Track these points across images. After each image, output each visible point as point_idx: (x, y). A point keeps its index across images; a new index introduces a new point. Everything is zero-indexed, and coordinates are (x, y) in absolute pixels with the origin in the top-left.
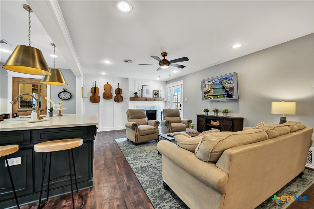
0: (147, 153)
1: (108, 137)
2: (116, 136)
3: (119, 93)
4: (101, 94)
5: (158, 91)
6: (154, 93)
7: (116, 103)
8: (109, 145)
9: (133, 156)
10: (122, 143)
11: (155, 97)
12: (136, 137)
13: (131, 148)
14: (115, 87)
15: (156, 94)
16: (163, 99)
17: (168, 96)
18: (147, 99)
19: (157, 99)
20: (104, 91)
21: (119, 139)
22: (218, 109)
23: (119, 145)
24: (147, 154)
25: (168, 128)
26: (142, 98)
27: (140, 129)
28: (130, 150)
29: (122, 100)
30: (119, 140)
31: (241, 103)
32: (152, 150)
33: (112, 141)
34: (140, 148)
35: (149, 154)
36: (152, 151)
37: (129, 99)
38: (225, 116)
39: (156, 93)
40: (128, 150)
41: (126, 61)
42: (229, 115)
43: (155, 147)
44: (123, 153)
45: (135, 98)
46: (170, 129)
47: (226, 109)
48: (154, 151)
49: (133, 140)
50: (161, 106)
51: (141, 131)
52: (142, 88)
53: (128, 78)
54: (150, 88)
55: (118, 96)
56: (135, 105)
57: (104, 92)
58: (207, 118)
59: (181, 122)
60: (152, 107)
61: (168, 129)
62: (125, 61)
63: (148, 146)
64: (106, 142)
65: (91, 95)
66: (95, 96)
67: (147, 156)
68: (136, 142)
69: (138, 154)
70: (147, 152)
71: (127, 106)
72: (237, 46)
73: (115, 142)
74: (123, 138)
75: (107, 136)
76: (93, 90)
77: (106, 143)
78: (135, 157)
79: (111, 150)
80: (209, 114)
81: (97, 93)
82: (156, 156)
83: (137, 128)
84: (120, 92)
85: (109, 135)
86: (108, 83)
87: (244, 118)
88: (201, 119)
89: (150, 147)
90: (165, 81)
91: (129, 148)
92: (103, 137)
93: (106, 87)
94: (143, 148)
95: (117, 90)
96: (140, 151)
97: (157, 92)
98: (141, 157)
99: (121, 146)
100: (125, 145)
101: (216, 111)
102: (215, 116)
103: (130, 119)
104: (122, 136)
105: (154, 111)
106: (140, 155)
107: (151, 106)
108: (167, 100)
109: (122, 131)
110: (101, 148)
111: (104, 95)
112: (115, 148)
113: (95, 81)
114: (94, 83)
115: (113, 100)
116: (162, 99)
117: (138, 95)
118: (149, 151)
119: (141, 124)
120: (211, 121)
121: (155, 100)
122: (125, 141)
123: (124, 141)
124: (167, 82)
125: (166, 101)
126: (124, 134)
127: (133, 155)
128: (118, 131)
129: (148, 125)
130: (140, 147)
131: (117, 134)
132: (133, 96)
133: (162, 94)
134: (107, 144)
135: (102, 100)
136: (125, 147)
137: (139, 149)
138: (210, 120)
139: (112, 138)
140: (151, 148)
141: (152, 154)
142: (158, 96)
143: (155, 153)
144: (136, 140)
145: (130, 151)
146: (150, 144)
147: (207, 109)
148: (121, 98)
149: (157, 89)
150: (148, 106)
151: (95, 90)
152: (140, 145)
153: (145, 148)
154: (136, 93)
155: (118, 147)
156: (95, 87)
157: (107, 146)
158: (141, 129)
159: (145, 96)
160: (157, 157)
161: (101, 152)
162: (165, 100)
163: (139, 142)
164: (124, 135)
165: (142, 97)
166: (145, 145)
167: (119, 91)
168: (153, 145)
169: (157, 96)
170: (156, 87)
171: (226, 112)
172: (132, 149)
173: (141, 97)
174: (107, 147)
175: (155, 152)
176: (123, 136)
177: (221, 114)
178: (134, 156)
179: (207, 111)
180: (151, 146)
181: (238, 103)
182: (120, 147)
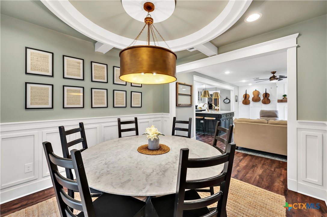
4: (251, 99)
7: (263, 105)
20: (253, 96)
29: (269, 102)
37: (277, 101)
45: (283, 100)
55: (266, 99)
65: (243, 99)
66: (246, 100)
71: (276, 107)
86: (256, 90)
93: (254, 92)
111: (253, 99)
114: (245, 91)
115: (261, 102)
135: (251, 102)
151: (246, 96)
156: (246, 94)
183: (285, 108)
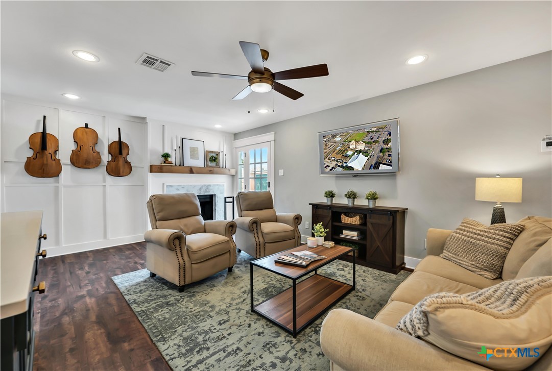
0: (218, 313)
1: (88, 273)
2: (115, 266)
3: (121, 153)
5: (218, 154)
6: (209, 156)
7: (111, 180)
8: (93, 300)
9: (181, 335)
10: (136, 288)
11: (210, 167)
12: (182, 269)
13: (167, 304)
14: (107, 136)
15: (213, 159)
16: (229, 170)
17: (239, 164)
18: (194, 170)
19: (216, 169)
20: (73, 147)
21: (126, 275)
22: (355, 192)
23: (127, 298)
24: (220, 318)
25: (256, 235)
26: (181, 167)
27: (190, 247)
28: (164, 313)
29: (128, 170)
30: (124, 281)
31: (401, 180)
32: (228, 300)
33: (104, 285)
34: (194, 299)
35: (225, 318)
36: (230, 305)
37: (147, 168)
38: (371, 206)
39: (213, 157)
40: (159, 315)
41: (149, 61)
42: (380, 204)
43: (232, 288)
44: (146, 326)
45: (164, 167)
46: (261, 239)
47: (373, 191)
48: (234, 303)
49: (172, 275)
50: (224, 185)
51: (195, 252)
52: (180, 145)
53: (144, 119)
54: (199, 145)
55: (118, 161)
56: (163, 184)
57: (74, 149)
58: (335, 210)
59: (276, 221)
60: (204, 188)
61: (257, 238)
62: (145, 61)
63: (215, 289)
64: (84, 292)
65: (30, 154)
66: (42, 157)
67: (223, 326)
68: (182, 283)
69: (194, 325)
70: (217, 309)
71: (143, 186)
72: (416, 60)
73: (112, 289)
74: (135, 269)
75: (87, 268)
76: (38, 140)
77: (83, 297)
78: (189, 337)
79: (100, 321)
80: (336, 201)
81: (50, 149)
82: (248, 321)
83: (182, 244)
84: (124, 152)
85: (91, 265)
86: (86, 125)
87: (407, 209)
88: (320, 212)
89: (219, 293)
90: (232, 134)
91: (161, 306)
92: (71, 273)
93: (79, 134)
94: (204, 297)
95: (113, 146)
96: (197, 309)
97: (214, 155)
98: (206, 333)
99: (135, 302)
100: (148, 293)
101: (352, 196)
102: (350, 205)
103: (160, 220)
104: (132, 265)
105: (208, 197)
106: (201, 325)
107: (203, 186)
108: (237, 172)
109: (129, 249)
110: (66, 319)
111: (75, 157)
112: (116, 309)
113: (45, 117)
114: (39, 121)
115: (102, 170)
116: (227, 171)
117: (173, 159)
118: (224, 307)
119: (190, 232)
120: (343, 216)
121: (211, 172)
122: (145, 281)
123: (142, 279)
124: (236, 136)
125: (233, 176)
126: (137, 255)
127: (179, 330)
128: (119, 249)
129: (205, 232)
130: (193, 295)
131: (117, 259)
132: (158, 161)
133: (225, 160)
134: (89, 300)
135: (67, 170)
136: (147, 301)
137: (191, 305)
138: (340, 214)
139: (102, 275)
140: (225, 296)
141: (233, 314)
142: (218, 164)
143: (240, 309)
144: (182, 278)
145: (167, 316)
146: (217, 280)
147: (332, 192)
148: (126, 165)
149: (215, 149)
150: (195, 186)
151: (43, 142)
152: (192, 290)
153: (209, 298)
154: (166, 156)
155: (125, 304)
156: (44, 134)
157: (86, 305)
158: (194, 247)
159: (189, 162)
160: (253, 326)
161: (63, 335)
162: (233, 172)
163: (188, 281)
164: (137, 260)
165: (182, 164)
166: (204, 287)
167: (119, 148)
168: (226, 283)
169: (214, 164)
170: (214, 145)
171: (373, 197)
172: (172, 308)
173: (178, 164)
174: (88, 310)
175: (240, 306)
176: (136, 263)
177: (362, 202)
178: (185, 334)
179: (331, 195)
180: (223, 289)
181: (395, 179)
182: (133, 306)
183: (165, 187)
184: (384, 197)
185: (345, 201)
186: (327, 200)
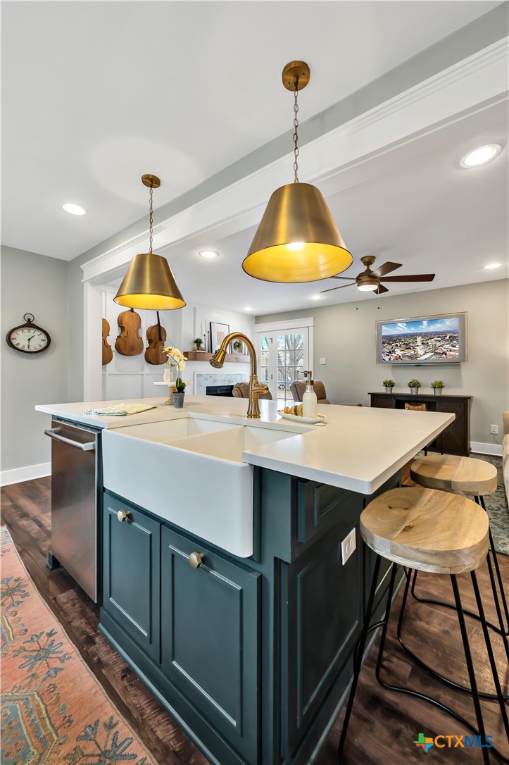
3: (159, 339)
11: (235, 353)
14: (145, 320)
17: (262, 351)
19: (241, 357)
20: (118, 332)
22: (420, 380)
38: (438, 394)
39: (237, 343)
47: (438, 380)
54: (225, 330)
55: (157, 348)
56: (194, 373)
57: (119, 335)
58: (399, 399)
81: (104, 335)
84: (162, 338)
88: (381, 401)
95: (152, 330)
101: (415, 385)
102: (414, 394)
111: (123, 343)
117: (203, 346)
120: (407, 405)
121: (237, 360)
124: (257, 317)
142: (241, 351)
147: (390, 381)
154: (198, 342)
165: (210, 349)
171: (439, 386)
173: (207, 350)
177: (427, 391)
179: (390, 384)
181: (460, 369)
183: (196, 376)
184: (449, 386)
185: (407, 391)
186: (386, 389)
